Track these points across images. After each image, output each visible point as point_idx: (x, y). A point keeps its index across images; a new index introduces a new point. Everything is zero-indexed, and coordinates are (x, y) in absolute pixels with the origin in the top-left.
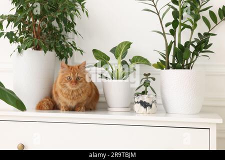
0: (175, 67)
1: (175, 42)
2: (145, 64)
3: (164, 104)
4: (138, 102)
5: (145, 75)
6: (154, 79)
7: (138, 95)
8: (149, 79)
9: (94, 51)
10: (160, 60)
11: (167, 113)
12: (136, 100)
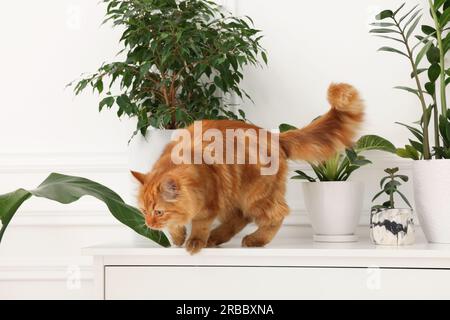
0: (441, 154)
1: (435, 106)
2: (384, 149)
4: (379, 224)
5: (388, 171)
6: (405, 179)
7: (377, 209)
8: (395, 179)
9: (282, 127)
10: (411, 142)
11: (430, 242)
12: (376, 219)
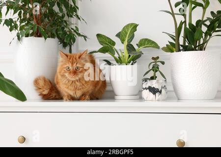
0: (186, 49)
1: (185, 22)
2: (153, 47)
3: (175, 90)
4: (146, 89)
5: (153, 58)
6: (163, 63)
7: (146, 80)
8: (157, 63)
9: (98, 36)
10: (170, 42)
12: (144, 86)
